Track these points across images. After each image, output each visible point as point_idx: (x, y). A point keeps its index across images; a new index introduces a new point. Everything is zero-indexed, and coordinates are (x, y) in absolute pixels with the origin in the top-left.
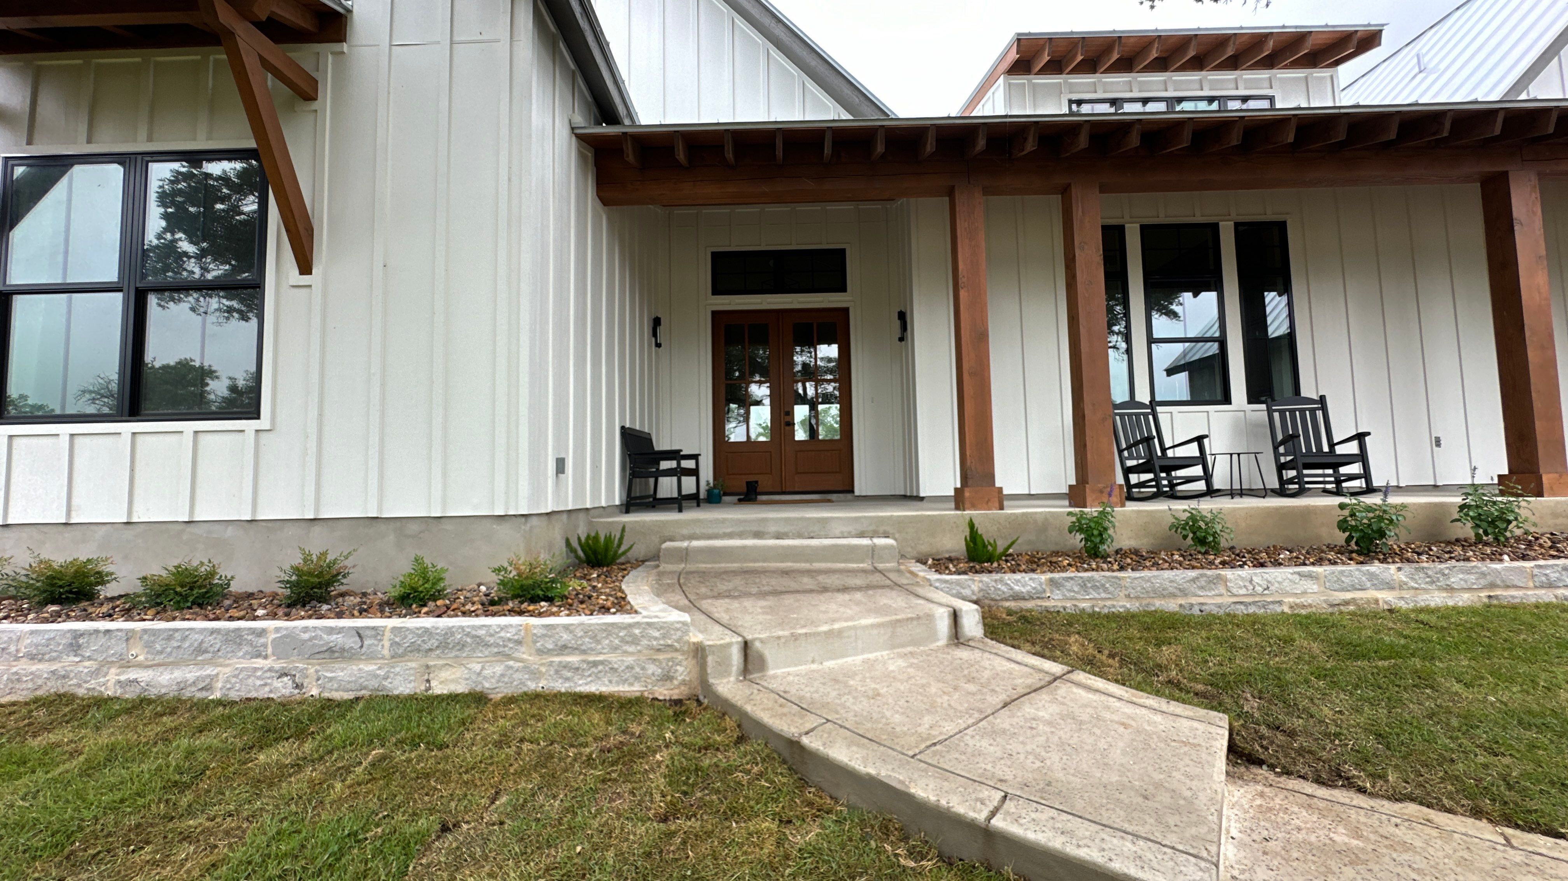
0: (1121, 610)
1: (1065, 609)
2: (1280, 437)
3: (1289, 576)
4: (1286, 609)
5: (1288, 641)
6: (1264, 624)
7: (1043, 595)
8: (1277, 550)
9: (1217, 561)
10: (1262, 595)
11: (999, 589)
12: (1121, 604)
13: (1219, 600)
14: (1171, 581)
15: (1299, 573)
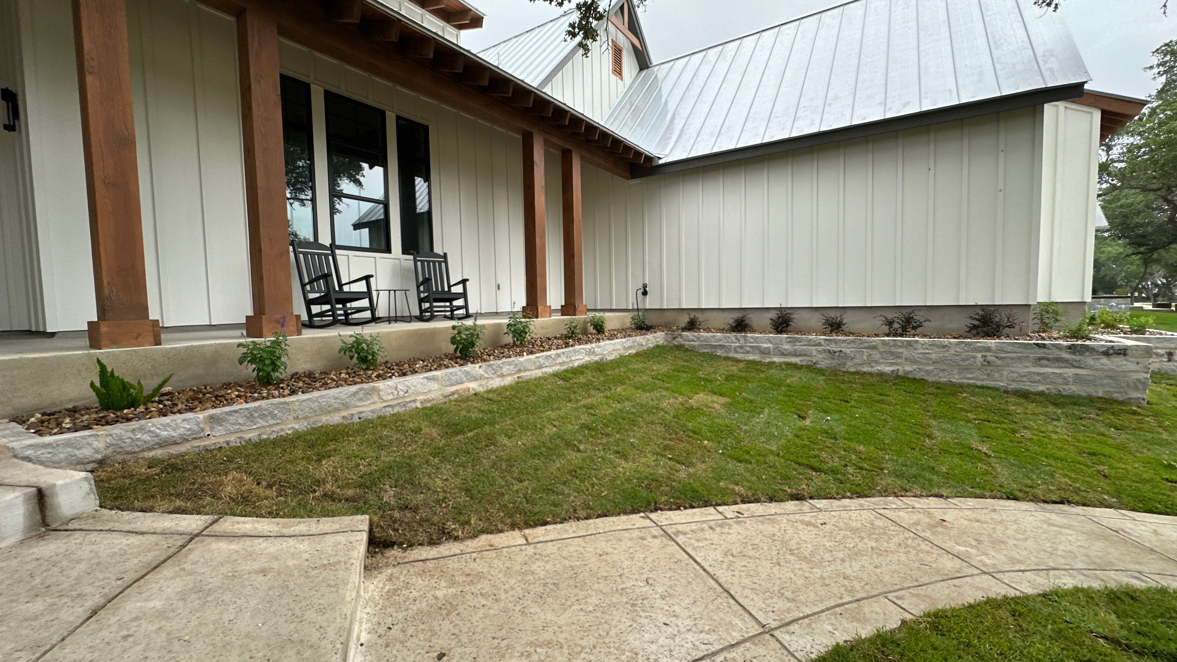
0: (289, 432)
1: (228, 444)
2: (421, 279)
3: (421, 381)
4: (419, 405)
5: (417, 431)
6: (403, 421)
7: (202, 435)
8: (415, 361)
9: (373, 376)
10: (404, 397)
11: (138, 439)
12: (290, 426)
13: (373, 407)
14: (336, 398)
15: (427, 378)
